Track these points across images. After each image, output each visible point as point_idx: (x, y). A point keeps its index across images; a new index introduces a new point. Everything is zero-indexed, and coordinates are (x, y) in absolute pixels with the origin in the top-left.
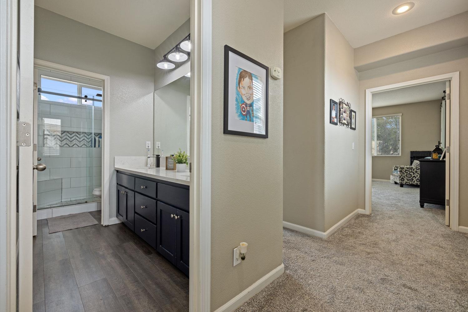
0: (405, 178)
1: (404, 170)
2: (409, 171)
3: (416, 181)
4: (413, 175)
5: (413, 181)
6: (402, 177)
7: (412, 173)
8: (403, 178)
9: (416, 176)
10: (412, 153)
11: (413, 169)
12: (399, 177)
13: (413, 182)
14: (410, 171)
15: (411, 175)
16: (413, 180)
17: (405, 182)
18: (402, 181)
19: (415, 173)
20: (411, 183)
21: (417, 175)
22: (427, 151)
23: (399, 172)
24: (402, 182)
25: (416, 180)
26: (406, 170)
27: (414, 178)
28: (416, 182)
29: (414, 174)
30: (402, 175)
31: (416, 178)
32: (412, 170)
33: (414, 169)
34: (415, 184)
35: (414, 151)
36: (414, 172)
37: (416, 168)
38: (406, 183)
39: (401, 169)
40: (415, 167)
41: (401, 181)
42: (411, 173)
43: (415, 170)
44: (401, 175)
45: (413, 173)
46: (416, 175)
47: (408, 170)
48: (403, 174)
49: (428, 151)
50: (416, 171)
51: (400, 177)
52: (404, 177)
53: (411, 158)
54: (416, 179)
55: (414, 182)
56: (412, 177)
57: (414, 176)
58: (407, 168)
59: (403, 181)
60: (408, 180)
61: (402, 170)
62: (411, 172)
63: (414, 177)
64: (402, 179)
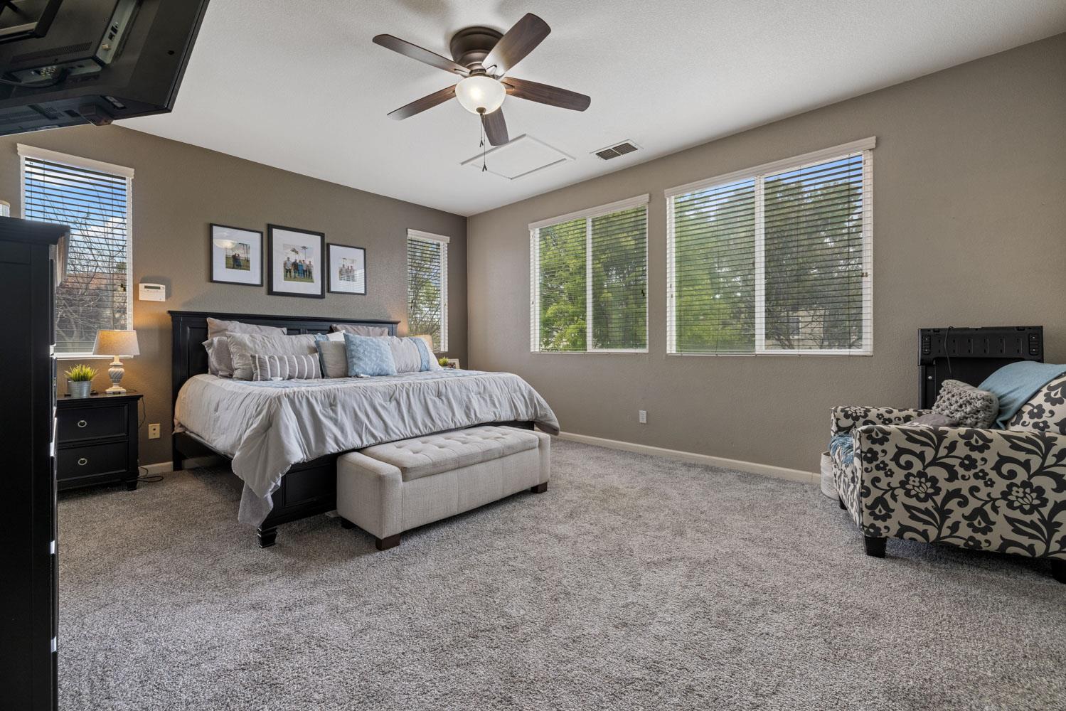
0: (894, 497)
1: (892, 451)
2: (921, 456)
3: (964, 523)
4: (945, 486)
5: (949, 522)
6: (879, 493)
7: (941, 474)
8: (880, 501)
9: (965, 492)
10: (930, 337)
11: (946, 443)
12: (862, 494)
13: (946, 532)
14: (929, 454)
15: (934, 480)
16: (945, 514)
17: (895, 528)
18: (877, 517)
19: (961, 471)
20: (933, 533)
21: (973, 482)
22: (1012, 328)
23: (857, 462)
24: (879, 524)
25: (970, 518)
26: (901, 451)
27: (952, 505)
28: (965, 531)
29: (953, 476)
30: (875, 480)
31: (964, 503)
32: (943, 452)
33: (953, 446)
34: (961, 543)
35: (937, 331)
36: (956, 462)
37: (967, 437)
38: (900, 535)
39: (867, 445)
40: (962, 430)
41: (869, 520)
42: (931, 471)
43: (962, 450)
44: (868, 478)
45: (949, 468)
46: (964, 487)
47: (917, 448)
48: (881, 474)
49: (1018, 328)
50: (968, 457)
51: (865, 493)
52: (888, 497)
53: (926, 364)
54: (967, 511)
55: (955, 527)
56: (939, 499)
57: (956, 493)
58: (910, 439)
59: (884, 518)
60: (913, 517)
61: (877, 448)
62: (934, 462)
63: (951, 495)
64: (879, 509)
